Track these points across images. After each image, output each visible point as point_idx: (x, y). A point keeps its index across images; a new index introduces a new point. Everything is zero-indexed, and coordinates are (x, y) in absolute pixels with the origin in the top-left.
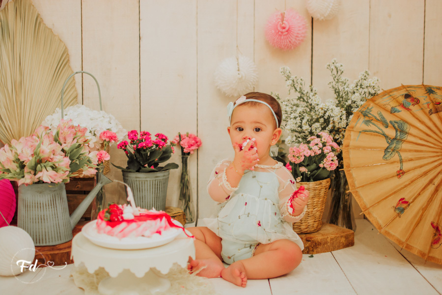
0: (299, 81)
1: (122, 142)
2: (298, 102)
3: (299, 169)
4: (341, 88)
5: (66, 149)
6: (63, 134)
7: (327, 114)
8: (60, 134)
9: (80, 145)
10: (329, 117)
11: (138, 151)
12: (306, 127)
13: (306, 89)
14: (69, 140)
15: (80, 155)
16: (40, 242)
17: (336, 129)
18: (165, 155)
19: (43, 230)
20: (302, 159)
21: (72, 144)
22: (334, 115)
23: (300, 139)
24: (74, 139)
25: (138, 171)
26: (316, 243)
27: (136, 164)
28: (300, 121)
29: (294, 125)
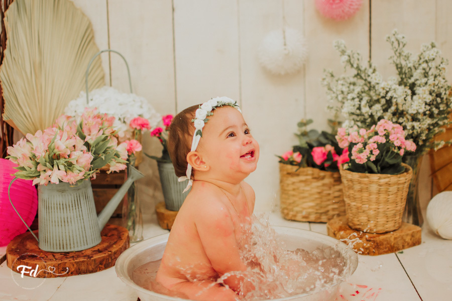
0: (356, 56)
1: (156, 129)
2: (355, 80)
4: (404, 63)
5: (91, 142)
6: (87, 125)
7: (389, 95)
8: (83, 126)
9: (107, 137)
10: (392, 97)
12: (365, 110)
13: (364, 65)
14: (94, 132)
15: (107, 148)
16: (63, 248)
17: (399, 111)
19: (67, 234)
21: (98, 136)
22: (397, 96)
23: (359, 124)
24: (99, 130)
26: (377, 243)
28: (359, 103)
29: (352, 107)
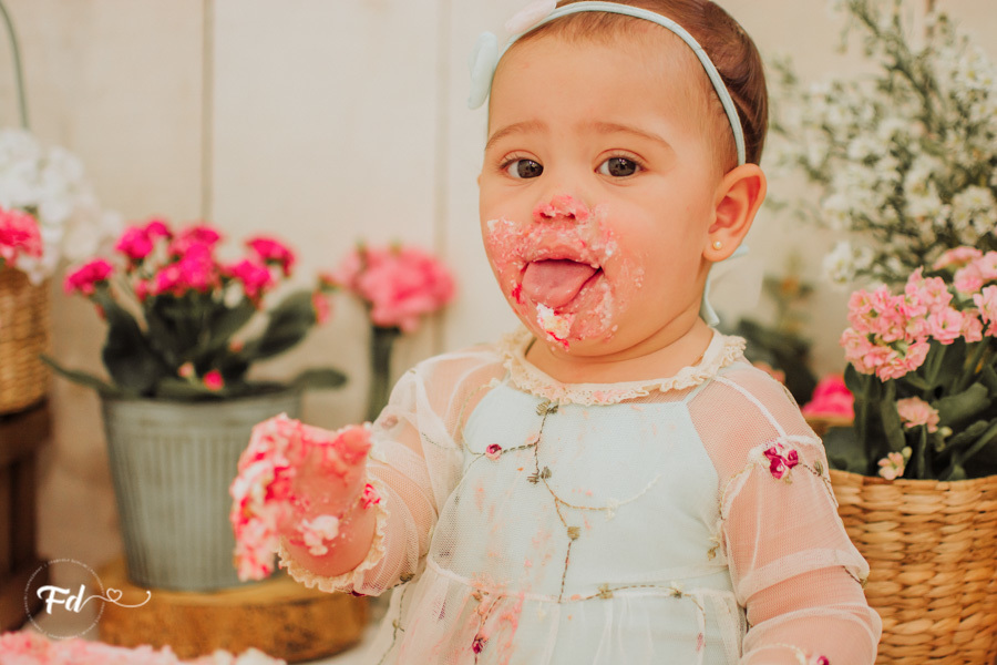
1: (87, 268)
2: (880, 100)
3: (893, 411)
11: (162, 304)
12: (923, 206)
18: (287, 329)
20: (918, 354)
25: (151, 394)
27: (149, 366)
28: (896, 176)
29: (868, 194)
